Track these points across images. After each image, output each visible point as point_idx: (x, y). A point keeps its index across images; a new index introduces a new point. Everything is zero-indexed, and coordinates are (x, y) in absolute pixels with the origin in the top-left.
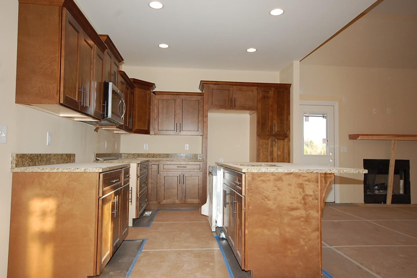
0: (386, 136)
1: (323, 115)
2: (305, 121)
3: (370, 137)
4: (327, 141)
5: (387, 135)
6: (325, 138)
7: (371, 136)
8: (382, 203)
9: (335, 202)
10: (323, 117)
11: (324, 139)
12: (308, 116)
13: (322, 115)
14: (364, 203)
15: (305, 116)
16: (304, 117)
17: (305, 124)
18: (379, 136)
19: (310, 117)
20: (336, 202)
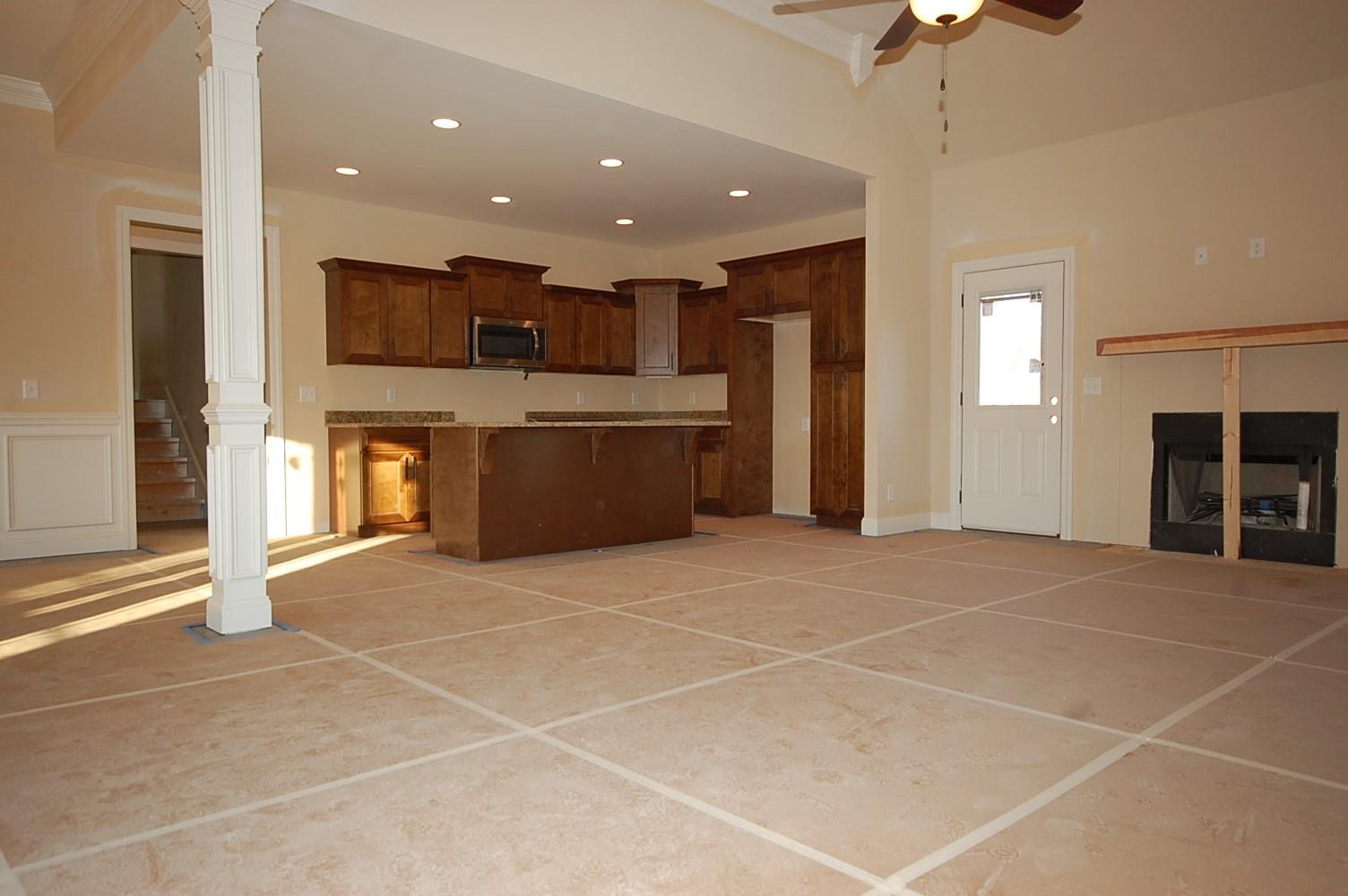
0: (1195, 338)
1: (1031, 291)
2: (984, 315)
3: (1136, 343)
4: (1041, 365)
5: (1198, 333)
6: (1038, 358)
7: (1142, 343)
8: (1214, 554)
9: (1058, 536)
10: (1032, 298)
11: (1034, 361)
12: (992, 301)
13: (1028, 294)
14: (1149, 546)
15: (984, 302)
16: (982, 304)
17: (985, 321)
18: (1169, 341)
19: (995, 303)
20: (1062, 538)
